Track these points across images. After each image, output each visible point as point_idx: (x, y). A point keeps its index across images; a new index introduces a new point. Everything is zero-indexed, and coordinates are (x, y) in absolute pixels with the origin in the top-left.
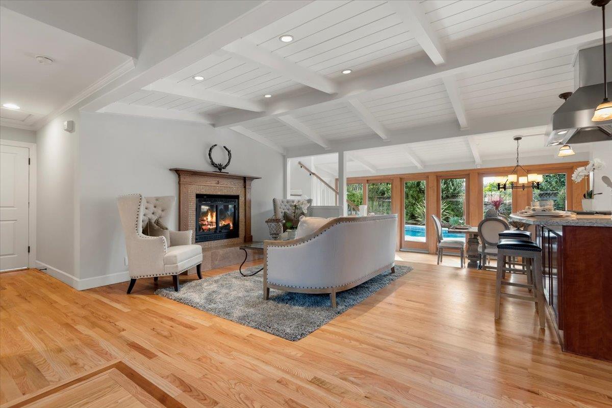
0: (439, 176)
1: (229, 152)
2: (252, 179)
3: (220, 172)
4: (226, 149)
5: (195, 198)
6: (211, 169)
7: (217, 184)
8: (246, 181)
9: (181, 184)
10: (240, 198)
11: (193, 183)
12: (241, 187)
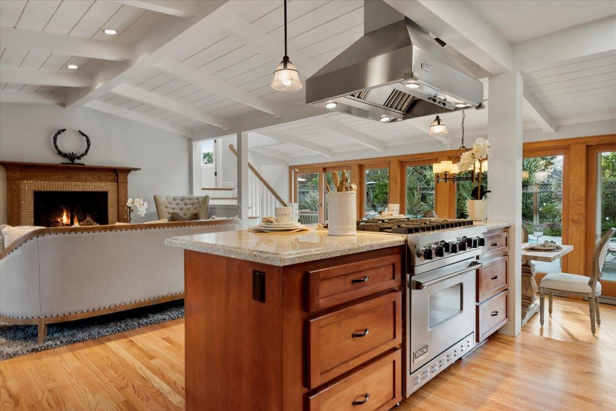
0: (403, 162)
1: (87, 137)
2: (127, 171)
3: (73, 164)
4: (83, 135)
5: (32, 196)
6: (58, 160)
7: (69, 178)
8: (119, 174)
9: (9, 180)
10: (110, 195)
11: (28, 179)
12: (112, 181)
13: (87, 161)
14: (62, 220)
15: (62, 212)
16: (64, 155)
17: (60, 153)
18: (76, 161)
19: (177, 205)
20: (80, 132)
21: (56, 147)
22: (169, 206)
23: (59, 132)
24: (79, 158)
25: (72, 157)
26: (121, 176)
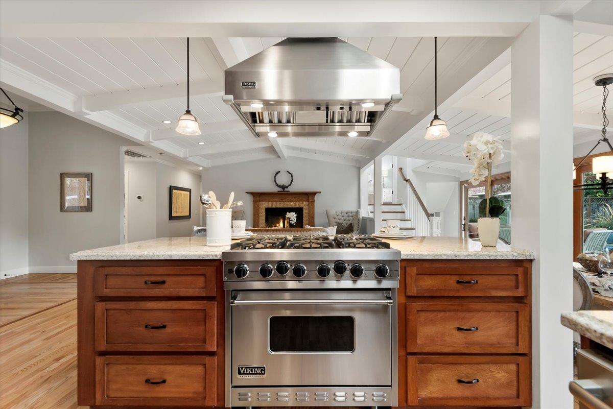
1: (291, 175)
2: (314, 194)
3: (284, 191)
4: (290, 173)
5: (264, 211)
6: (276, 189)
7: (282, 200)
8: (309, 196)
9: (255, 202)
10: (304, 210)
11: (262, 201)
12: (305, 201)
13: (292, 189)
14: (279, 225)
15: (280, 220)
16: (280, 186)
17: (277, 185)
18: (286, 189)
19: (343, 216)
20: (288, 171)
21: (276, 182)
22: (337, 218)
23: (277, 173)
24: (287, 187)
25: (283, 187)
26: (310, 198)
